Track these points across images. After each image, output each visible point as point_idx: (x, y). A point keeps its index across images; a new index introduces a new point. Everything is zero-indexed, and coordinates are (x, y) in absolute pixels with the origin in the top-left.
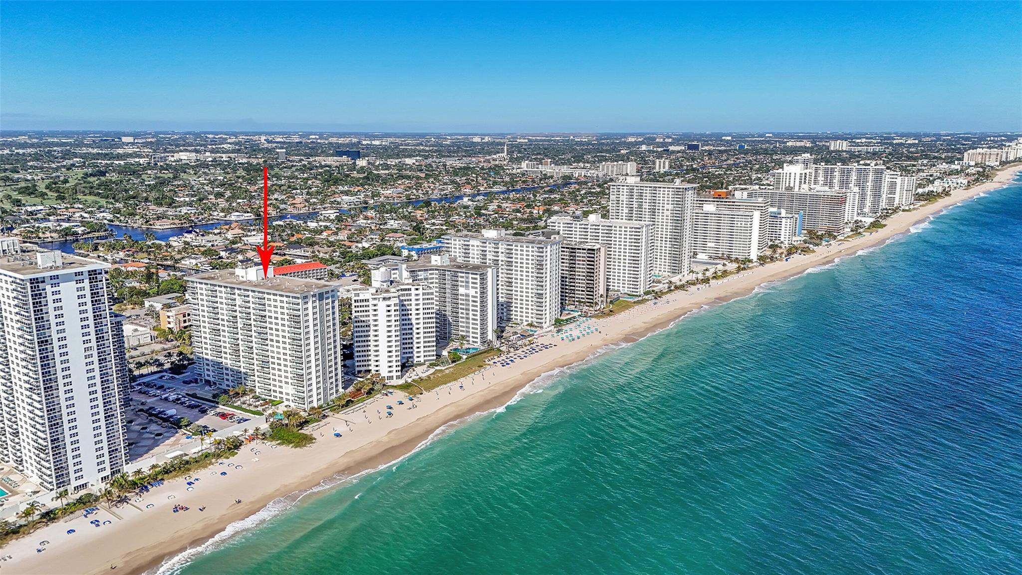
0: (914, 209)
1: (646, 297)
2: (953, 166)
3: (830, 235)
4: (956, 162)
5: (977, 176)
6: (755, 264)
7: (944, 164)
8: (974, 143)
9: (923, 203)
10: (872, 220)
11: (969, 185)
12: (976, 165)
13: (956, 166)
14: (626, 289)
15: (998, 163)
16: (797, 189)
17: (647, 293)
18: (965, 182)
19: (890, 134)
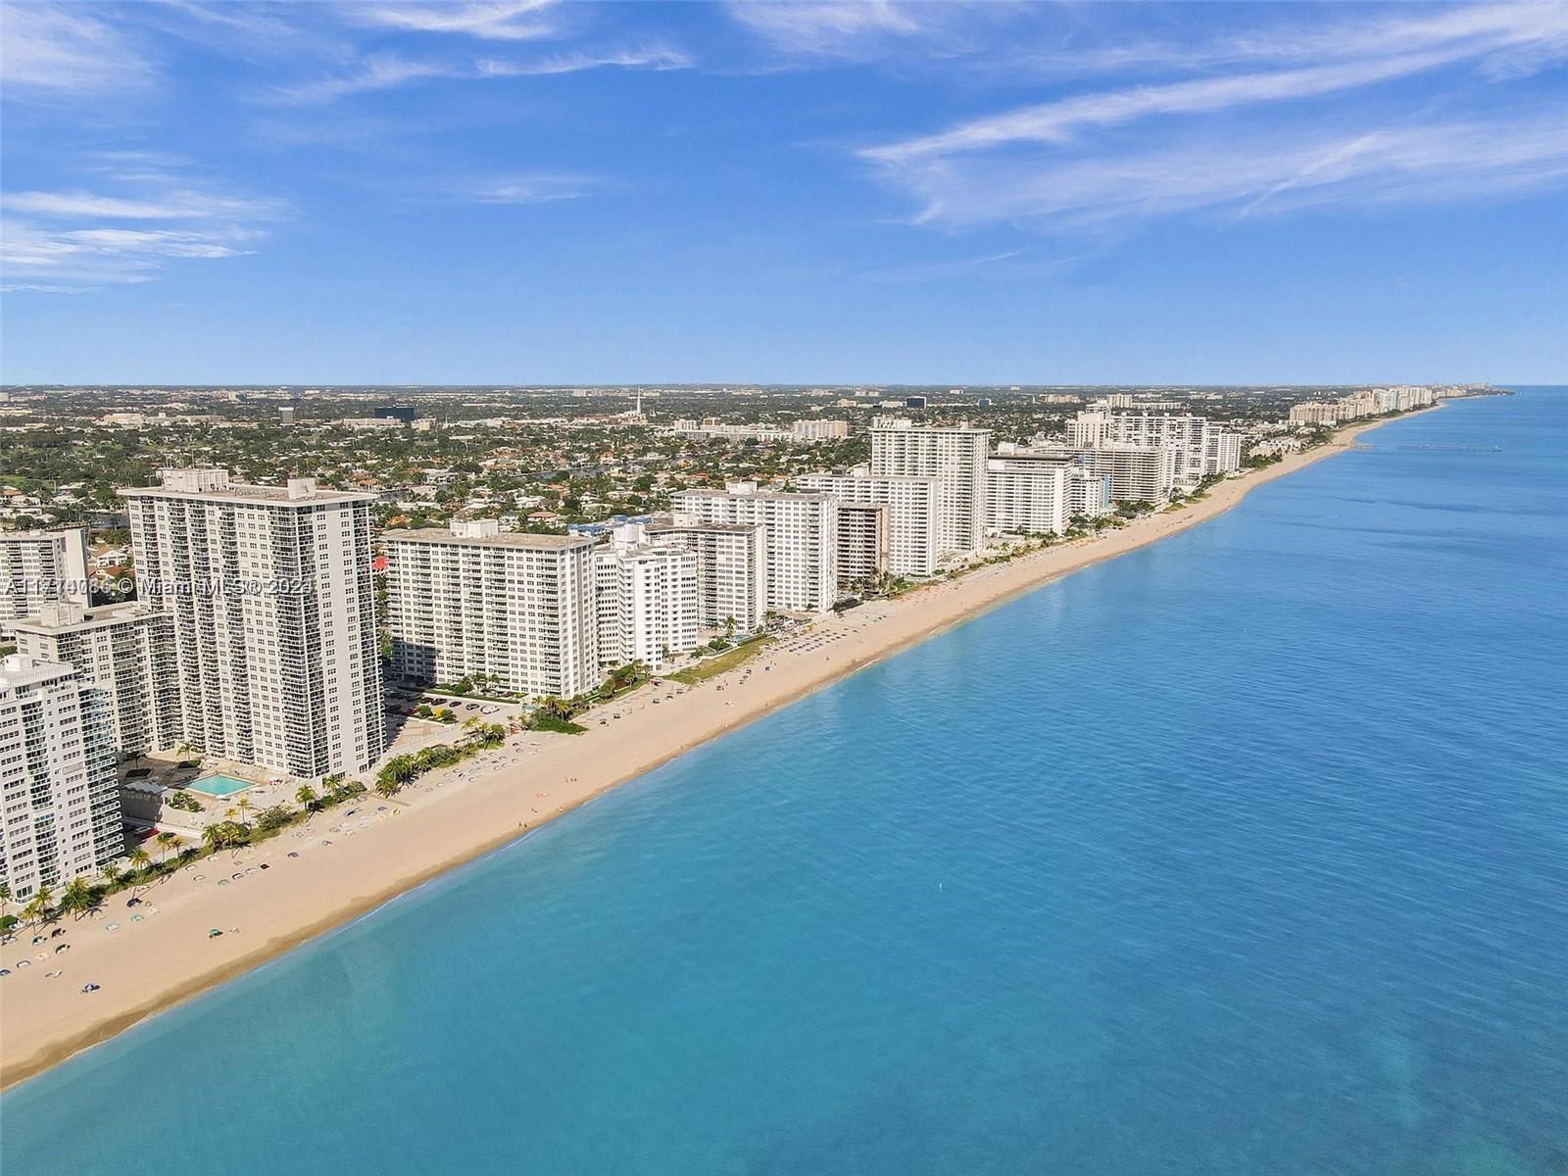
0: (1241, 477)
1: (937, 577)
2: (1277, 426)
3: (1145, 506)
4: (1280, 421)
5: (1311, 438)
6: (1061, 540)
7: (1266, 423)
8: (1297, 398)
9: (1250, 470)
10: (1194, 488)
11: (1302, 450)
12: (1307, 425)
13: (1281, 426)
14: (909, 568)
15: (1334, 422)
16: (1096, 445)
17: (937, 573)
18: (1298, 444)
19: (1183, 387)
